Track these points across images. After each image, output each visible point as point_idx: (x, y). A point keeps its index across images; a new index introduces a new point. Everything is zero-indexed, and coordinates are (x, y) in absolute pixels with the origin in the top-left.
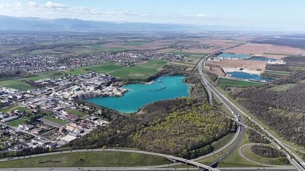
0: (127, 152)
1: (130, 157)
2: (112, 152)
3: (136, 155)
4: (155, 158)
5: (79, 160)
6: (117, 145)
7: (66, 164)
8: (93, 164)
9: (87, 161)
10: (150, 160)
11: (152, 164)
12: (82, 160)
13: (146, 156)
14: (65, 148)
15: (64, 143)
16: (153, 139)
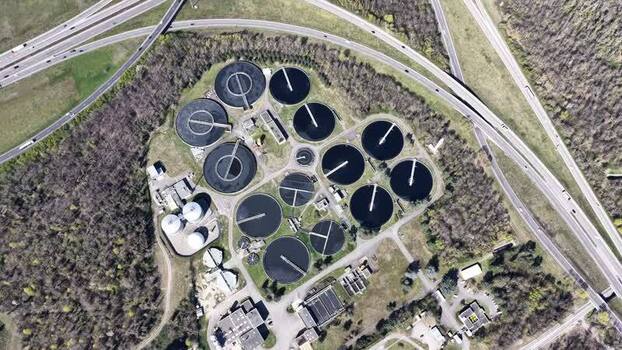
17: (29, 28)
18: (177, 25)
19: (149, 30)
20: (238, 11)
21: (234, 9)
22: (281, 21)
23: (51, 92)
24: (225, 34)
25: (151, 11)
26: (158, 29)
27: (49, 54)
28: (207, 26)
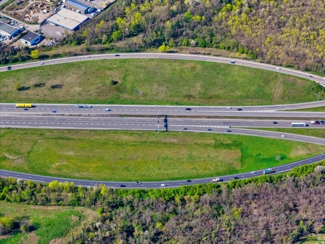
0: (220, 65)
1: (230, 79)
2: (182, 62)
3: (243, 73)
4: (290, 82)
5: (108, 82)
6: (193, 42)
7: (80, 94)
8: (144, 95)
9: (129, 86)
10: (278, 90)
11: (285, 99)
12: (115, 83)
13: (268, 78)
14: (67, 49)
15: (59, 34)
16: (281, 25)
17: (217, 97)
23: (212, 152)
27: (225, 123)
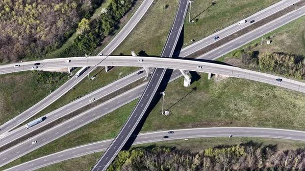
18: (145, 138)
19: (101, 146)
20: (231, 117)
21: (223, 113)
22: (294, 128)
24: (220, 147)
25: (100, 120)
26: (117, 144)
28: (186, 138)
